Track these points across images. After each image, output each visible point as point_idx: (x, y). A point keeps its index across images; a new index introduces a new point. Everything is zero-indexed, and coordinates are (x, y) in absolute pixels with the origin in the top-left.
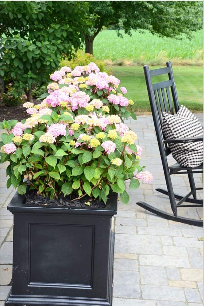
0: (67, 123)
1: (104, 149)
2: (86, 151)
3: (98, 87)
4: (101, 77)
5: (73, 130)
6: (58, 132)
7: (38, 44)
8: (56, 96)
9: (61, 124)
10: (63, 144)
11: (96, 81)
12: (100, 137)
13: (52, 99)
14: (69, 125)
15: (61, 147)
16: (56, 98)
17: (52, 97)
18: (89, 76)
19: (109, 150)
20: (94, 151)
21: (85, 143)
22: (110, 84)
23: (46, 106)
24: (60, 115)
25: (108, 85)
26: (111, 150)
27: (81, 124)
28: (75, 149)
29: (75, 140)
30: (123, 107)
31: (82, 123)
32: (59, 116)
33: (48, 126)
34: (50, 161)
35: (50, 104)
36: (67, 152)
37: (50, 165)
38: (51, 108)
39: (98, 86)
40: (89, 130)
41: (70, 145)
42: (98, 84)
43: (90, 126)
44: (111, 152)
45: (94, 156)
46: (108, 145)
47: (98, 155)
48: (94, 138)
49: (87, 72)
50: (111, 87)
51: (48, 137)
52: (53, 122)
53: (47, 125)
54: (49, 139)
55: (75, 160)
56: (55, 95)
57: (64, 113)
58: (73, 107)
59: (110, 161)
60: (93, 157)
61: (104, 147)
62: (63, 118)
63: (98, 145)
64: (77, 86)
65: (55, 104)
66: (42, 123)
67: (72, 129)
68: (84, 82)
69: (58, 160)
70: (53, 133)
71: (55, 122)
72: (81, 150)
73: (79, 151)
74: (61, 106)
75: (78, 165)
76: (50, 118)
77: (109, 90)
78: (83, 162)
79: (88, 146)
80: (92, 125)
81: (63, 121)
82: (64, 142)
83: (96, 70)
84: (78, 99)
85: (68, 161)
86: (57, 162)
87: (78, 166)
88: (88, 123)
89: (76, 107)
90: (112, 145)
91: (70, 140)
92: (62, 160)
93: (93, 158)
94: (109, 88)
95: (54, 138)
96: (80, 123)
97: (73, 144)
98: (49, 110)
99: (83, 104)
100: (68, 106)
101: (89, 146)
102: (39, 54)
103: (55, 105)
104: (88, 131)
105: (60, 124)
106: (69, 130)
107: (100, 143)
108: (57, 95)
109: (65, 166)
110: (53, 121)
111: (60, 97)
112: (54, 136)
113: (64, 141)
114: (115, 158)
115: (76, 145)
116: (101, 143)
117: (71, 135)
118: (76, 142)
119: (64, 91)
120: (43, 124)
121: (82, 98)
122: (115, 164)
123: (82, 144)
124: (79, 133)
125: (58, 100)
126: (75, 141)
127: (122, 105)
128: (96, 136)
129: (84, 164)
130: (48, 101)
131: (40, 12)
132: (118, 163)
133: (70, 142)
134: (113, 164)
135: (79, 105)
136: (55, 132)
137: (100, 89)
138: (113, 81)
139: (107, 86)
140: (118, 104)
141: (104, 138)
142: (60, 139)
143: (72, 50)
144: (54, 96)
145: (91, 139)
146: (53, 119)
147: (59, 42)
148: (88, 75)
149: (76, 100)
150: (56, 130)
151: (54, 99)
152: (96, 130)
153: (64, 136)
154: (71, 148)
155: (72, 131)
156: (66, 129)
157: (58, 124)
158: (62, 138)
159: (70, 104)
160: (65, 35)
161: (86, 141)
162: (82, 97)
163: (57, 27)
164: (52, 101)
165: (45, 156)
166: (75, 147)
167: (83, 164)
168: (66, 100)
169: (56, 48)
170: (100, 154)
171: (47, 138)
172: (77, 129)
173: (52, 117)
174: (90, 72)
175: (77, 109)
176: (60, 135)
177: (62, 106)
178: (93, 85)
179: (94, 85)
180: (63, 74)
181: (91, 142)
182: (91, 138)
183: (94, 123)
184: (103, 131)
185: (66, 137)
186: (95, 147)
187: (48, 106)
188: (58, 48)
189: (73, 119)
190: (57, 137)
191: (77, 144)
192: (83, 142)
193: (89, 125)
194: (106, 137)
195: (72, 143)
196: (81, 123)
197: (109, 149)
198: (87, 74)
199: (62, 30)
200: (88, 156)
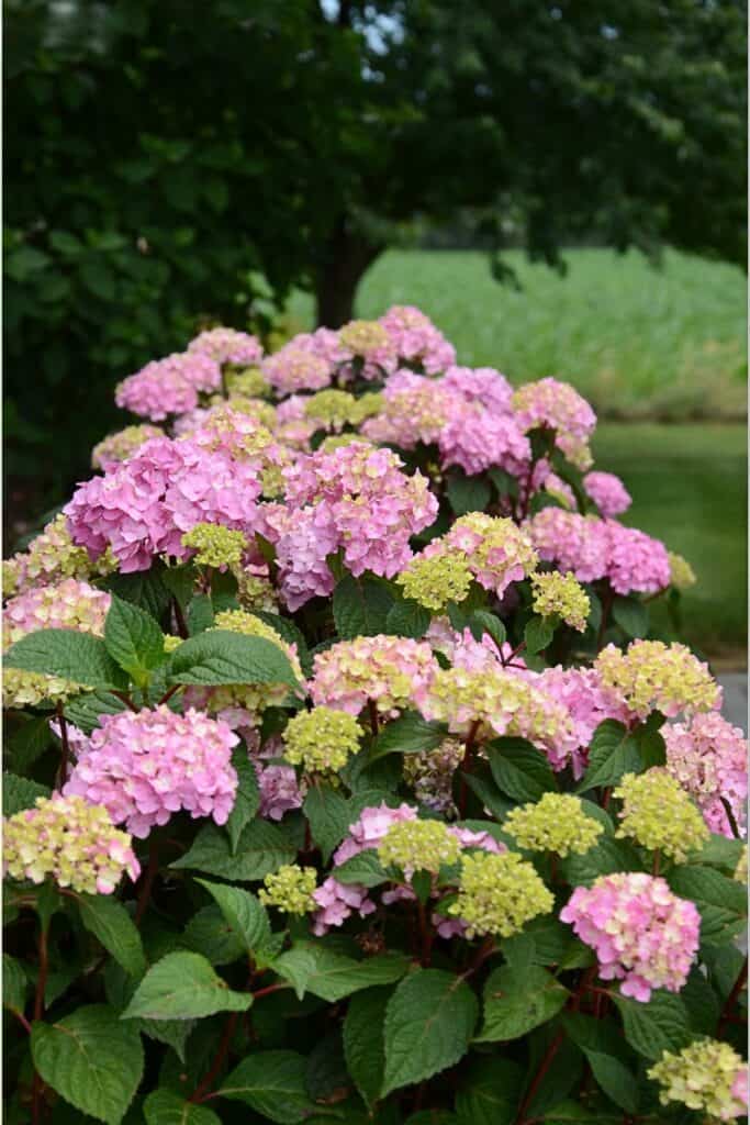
0: (243, 705)
1: (593, 953)
2: (416, 969)
3: (458, 459)
4: (469, 396)
5: (299, 769)
6: (161, 785)
7: (63, 242)
8: (157, 481)
9: (192, 713)
10: (211, 899)
11: (443, 416)
12: (553, 842)
13: (123, 507)
14: (260, 722)
15: (188, 928)
16: (154, 497)
17: (120, 492)
18: (385, 392)
19: (641, 969)
20: (497, 973)
21: (407, 895)
22: (542, 437)
23: (71, 570)
24: (184, 634)
25: (527, 440)
26: (662, 965)
27: (369, 713)
28: (317, 948)
29: (317, 860)
30: (633, 599)
31: (382, 708)
32: (172, 643)
33: (74, 734)
34: (77, 1069)
35: (104, 543)
36: (237, 973)
37: (78, 1105)
38: (114, 583)
39: (456, 448)
40: (437, 775)
41: (272, 910)
42: (453, 434)
43: (455, 736)
44: (657, 985)
45: (489, 1017)
46: (623, 917)
47: (534, 1012)
48: (490, 845)
49: (367, 367)
50: (542, 463)
51: (70, 837)
52: (124, 696)
53: (63, 722)
54: (71, 854)
55: (305, 1050)
56: (146, 475)
57: (218, 619)
58: (289, 579)
59: (635, 1064)
60: (479, 1025)
61: (587, 937)
62: (214, 662)
63: (531, 916)
64: (301, 449)
65: (142, 543)
66: (27, 707)
67: (293, 757)
68: (353, 421)
69: (155, 1052)
70: (112, 796)
71: (140, 699)
72: (370, 953)
73: (350, 966)
74: (191, 561)
75: (333, 1099)
76: (93, 663)
77: (530, 478)
78: (387, 1072)
79: (435, 919)
80: (466, 730)
81: (211, 691)
82: (218, 880)
83: (434, 353)
84: (343, 509)
85: (247, 1062)
86: (140, 1076)
87: (340, 1114)
88: (432, 711)
89: (317, 576)
90: (662, 920)
91: (267, 863)
92: (187, 1053)
93: (480, 1040)
94: (532, 465)
95: (127, 839)
96: (356, 708)
97: (295, 903)
98: (89, 592)
99: (377, 548)
100: (251, 568)
101: (449, 918)
102: (63, 302)
103: (141, 553)
104: (423, 781)
105: (180, 711)
106: (259, 765)
107: (545, 900)
108: (167, 472)
109: (211, 1114)
110: (126, 694)
111: (189, 488)
112: (122, 827)
113: (215, 869)
114: (687, 1045)
115: (321, 911)
116: (562, 893)
117: (277, 815)
118: (320, 882)
119: (218, 448)
120: (29, 717)
121: (370, 495)
122: (694, 1103)
123: (378, 902)
124: (347, 794)
125: (166, 516)
126: (311, 873)
127: (623, 584)
128: (507, 827)
129: (396, 1093)
130: (88, 518)
131: (72, 68)
132: (721, 1093)
133: (269, 878)
134: (673, 1102)
135: (350, 557)
136: (130, 789)
137: (469, 472)
138: (563, 417)
139: (523, 449)
140: (599, 577)
141: (582, 848)
142: (178, 855)
143: (252, 295)
144: (141, 480)
145: (466, 858)
146: (118, 674)
147: (186, 237)
148: (377, 386)
149: (324, 519)
150: (147, 767)
151: (138, 505)
152: (508, 776)
153: (221, 819)
154: (281, 936)
155: (292, 775)
156: (232, 761)
157: (163, 709)
158: (197, 842)
159: (263, 551)
160: (219, 198)
161: (423, 876)
162: (377, 487)
163: (177, 152)
164: (121, 517)
165: (29, 1014)
166: (319, 932)
167: (384, 1094)
168: (234, 516)
169: (163, 272)
170: (549, 998)
171: (53, 844)
172: (339, 760)
173: (113, 650)
174: (390, 365)
175: (320, 592)
176: (181, 816)
177: (202, 560)
178: (420, 443)
179: (427, 441)
180: (207, 373)
181: (467, 881)
182: (469, 849)
183: (489, 706)
184: (564, 782)
185: (236, 837)
186: (506, 931)
187: (82, 570)
188: (177, 275)
189: (300, 677)
190: (155, 829)
191: (333, 901)
192: (387, 886)
193: (441, 730)
194: (606, 838)
195: (290, 885)
196: (371, 703)
197: (637, 959)
198: (369, 377)
199: (205, 174)
200: (434, 1018)
